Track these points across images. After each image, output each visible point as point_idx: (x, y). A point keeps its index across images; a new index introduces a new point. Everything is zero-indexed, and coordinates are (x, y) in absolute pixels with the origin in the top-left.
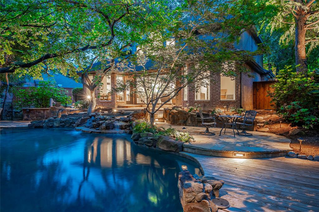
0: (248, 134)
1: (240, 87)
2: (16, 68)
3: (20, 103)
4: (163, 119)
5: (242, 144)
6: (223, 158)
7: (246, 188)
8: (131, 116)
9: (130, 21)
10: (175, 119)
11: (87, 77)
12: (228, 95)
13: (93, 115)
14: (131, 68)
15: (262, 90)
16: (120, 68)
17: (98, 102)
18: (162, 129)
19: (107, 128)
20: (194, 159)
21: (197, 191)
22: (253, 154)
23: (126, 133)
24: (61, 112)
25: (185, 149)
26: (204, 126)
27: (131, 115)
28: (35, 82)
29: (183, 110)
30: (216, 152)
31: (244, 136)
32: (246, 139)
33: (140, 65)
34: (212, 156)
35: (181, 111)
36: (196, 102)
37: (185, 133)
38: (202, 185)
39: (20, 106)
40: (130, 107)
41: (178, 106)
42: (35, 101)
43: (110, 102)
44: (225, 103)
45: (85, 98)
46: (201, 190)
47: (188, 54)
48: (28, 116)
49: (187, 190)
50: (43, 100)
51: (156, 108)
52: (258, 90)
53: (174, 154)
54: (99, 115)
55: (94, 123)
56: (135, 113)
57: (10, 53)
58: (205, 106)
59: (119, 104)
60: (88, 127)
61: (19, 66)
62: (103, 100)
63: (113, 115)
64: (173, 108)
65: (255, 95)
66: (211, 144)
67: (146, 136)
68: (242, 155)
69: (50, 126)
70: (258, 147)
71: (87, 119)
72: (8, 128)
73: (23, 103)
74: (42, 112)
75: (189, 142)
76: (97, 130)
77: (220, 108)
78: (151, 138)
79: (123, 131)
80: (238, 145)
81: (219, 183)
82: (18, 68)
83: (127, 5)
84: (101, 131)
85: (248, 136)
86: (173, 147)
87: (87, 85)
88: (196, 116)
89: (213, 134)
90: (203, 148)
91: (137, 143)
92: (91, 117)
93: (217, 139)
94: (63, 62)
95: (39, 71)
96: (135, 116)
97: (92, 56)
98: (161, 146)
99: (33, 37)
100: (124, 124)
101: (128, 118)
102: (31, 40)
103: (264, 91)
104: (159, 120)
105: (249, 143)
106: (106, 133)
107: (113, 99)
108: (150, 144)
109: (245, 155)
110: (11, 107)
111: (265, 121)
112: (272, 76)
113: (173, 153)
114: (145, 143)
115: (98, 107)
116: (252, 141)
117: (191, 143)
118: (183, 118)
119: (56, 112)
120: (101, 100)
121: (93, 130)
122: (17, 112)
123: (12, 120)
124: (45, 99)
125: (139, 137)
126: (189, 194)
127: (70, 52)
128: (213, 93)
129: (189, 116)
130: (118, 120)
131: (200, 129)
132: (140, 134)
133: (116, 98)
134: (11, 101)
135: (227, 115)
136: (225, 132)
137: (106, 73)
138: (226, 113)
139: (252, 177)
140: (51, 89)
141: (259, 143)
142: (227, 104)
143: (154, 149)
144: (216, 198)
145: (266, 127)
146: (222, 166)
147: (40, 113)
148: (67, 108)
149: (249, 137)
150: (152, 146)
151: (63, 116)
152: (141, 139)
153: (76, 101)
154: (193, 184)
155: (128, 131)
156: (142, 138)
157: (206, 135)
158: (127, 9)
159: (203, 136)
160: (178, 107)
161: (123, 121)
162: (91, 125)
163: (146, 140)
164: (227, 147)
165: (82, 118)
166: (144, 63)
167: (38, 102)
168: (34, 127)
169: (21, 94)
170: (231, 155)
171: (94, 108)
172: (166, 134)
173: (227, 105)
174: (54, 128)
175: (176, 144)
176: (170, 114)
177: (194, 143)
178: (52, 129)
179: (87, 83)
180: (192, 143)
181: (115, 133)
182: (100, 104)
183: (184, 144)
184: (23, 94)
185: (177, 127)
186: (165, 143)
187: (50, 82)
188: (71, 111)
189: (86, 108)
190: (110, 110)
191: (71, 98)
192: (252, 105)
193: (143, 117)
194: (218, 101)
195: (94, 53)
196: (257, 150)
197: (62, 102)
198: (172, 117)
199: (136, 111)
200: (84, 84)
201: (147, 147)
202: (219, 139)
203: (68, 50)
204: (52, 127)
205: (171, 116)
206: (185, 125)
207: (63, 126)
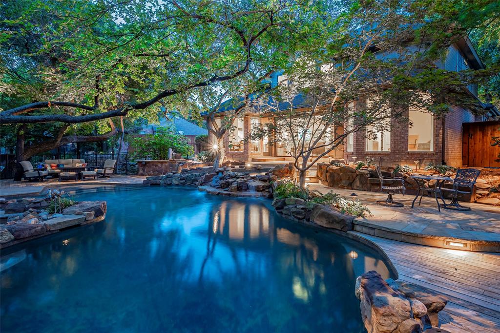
0: (462, 207)
1: (441, 131)
2: (128, 110)
3: (135, 153)
4: (317, 177)
5: (458, 225)
6: (425, 248)
7: (486, 311)
8: (270, 174)
9: (273, 37)
10: (336, 179)
11: (213, 121)
12: (419, 144)
13: (220, 171)
14: (273, 106)
15: (479, 135)
16: (257, 106)
17: (227, 153)
18: (317, 193)
19: (239, 188)
20: (373, 244)
21: (400, 315)
22: (483, 244)
23: (264, 196)
24: (182, 166)
25: (358, 228)
26: (384, 191)
27: (271, 172)
28: (153, 128)
29: (347, 166)
30: (412, 236)
31: (456, 211)
32: (461, 216)
33: (285, 101)
34: (404, 242)
35: (344, 167)
36: (367, 154)
37: (355, 202)
38: (407, 302)
39: (136, 157)
40: (268, 160)
41: (339, 160)
42: (152, 151)
43: (242, 154)
44: (416, 156)
45: (210, 148)
46: (408, 313)
47: (361, 81)
48: (143, 170)
49: (382, 310)
50: (161, 150)
51: (309, 163)
52: (472, 135)
53: (339, 233)
54: (229, 171)
55: (222, 182)
56: (277, 169)
57: (122, 92)
58: (381, 160)
59: (254, 157)
60: (214, 187)
61: (132, 107)
62: (233, 150)
63: (247, 171)
64: (332, 163)
65: (466, 143)
66: (400, 222)
67: (295, 203)
68: (462, 245)
69: (169, 183)
70: (489, 232)
71: (212, 176)
72: (121, 184)
73: (139, 154)
74: (160, 165)
75: (363, 217)
76: (225, 191)
77: (407, 163)
78: (302, 206)
79: (260, 193)
80: (449, 226)
81: (439, 301)
82: (131, 109)
83: (272, 12)
84: (230, 193)
85: (463, 210)
86: (338, 223)
87: (213, 131)
88: (369, 175)
89: (399, 205)
90: (388, 229)
91: (281, 213)
92: (218, 173)
93: (409, 214)
94: (184, 100)
95: (155, 113)
96: (277, 173)
97: (221, 90)
98: (317, 220)
99: (149, 69)
100: (261, 184)
101: (267, 176)
102: (147, 74)
103: (483, 137)
104: (310, 179)
105: (469, 224)
106: (237, 196)
107: (246, 149)
108: (300, 215)
109: (468, 245)
110: (126, 159)
111: (490, 186)
112: (495, 114)
113: (337, 232)
114: (294, 214)
115: (227, 160)
116: (474, 220)
117: (366, 218)
118: (347, 178)
119: (176, 166)
120: (231, 150)
121: (220, 191)
122: (133, 165)
123: (127, 175)
124: (164, 149)
125: (284, 204)
126: (386, 318)
127: (192, 87)
128: (396, 141)
129: (357, 175)
130: (253, 178)
131: (375, 196)
132: (285, 201)
133: (249, 148)
134: (126, 151)
135: (421, 175)
136: (420, 203)
137: (238, 113)
138: (418, 172)
139: (492, 291)
140: (170, 137)
141: (490, 225)
142: (420, 157)
143: (307, 223)
144: (434, 329)
145: (493, 197)
146: (428, 263)
147: (157, 167)
148: (188, 161)
149: (466, 213)
150: (304, 218)
151: (184, 171)
152: (287, 207)
153: (200, 153)
154: (391, 299)
155: (267, 194)
156: (289, 206)
157: (388, 206)
158: (271, 19)
159: (384, 207)
160: (338, 162)
161: (259, 180)
162: (218, 184)
163: (294, 210)
164: (431, 230)
165: (207, 174)
166: (291, 99)
167: (155, 152)
168: (149, 184)
169: (136, 143)
170: (440, 244)
171: (221, 162)
172: (325, 202)
173: (420, 160)
174: (173, 187)
175: (343, 219)
176: (327, 172)
177: (371, 218)
178: (170, 187)
179: (214, 129)
180: (368, 218)
181: (250, 196)
182: (229, 155)
183: (355, 219)
184: (139, 143)
185: (338, 191)
186: (325, 215)
187: (169, 128)
188: (193, 164)
189: (212, 161)
190: (242, 164)
191: (193, 148)
192: (461, 160)
193: (287, 175)
194: (404, 154)
195: (224, 87)
196: (491, 238)
197: (183, 153)
198: (330, 176)
199: (278, 166)
200: (210, 130)
201: (297, 220)
202: (412, 214)
203: (190, 84)
204: (170, 185)
205: (328, 174)
206: (350, 188)
207: (184, 184)
